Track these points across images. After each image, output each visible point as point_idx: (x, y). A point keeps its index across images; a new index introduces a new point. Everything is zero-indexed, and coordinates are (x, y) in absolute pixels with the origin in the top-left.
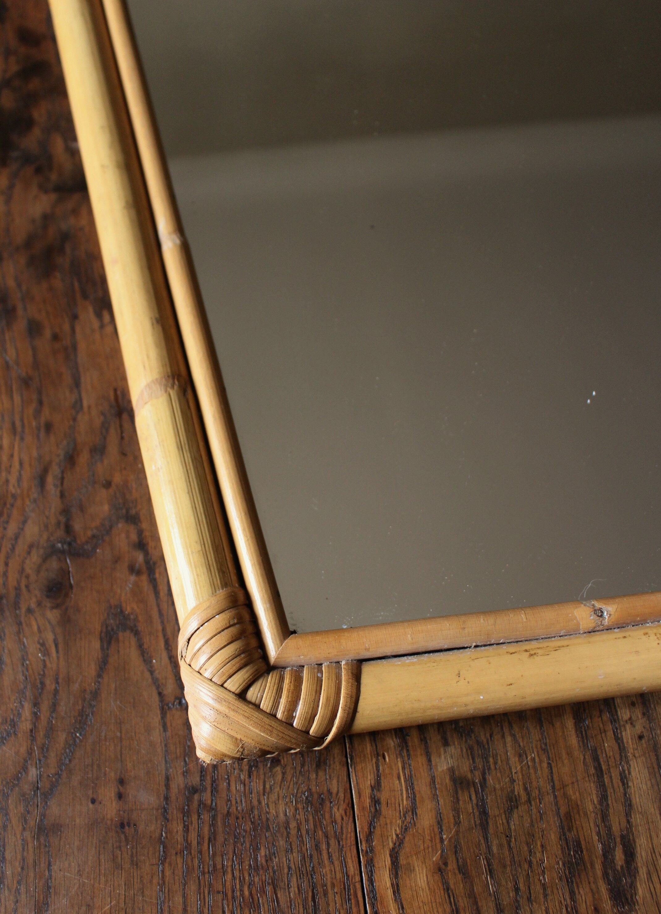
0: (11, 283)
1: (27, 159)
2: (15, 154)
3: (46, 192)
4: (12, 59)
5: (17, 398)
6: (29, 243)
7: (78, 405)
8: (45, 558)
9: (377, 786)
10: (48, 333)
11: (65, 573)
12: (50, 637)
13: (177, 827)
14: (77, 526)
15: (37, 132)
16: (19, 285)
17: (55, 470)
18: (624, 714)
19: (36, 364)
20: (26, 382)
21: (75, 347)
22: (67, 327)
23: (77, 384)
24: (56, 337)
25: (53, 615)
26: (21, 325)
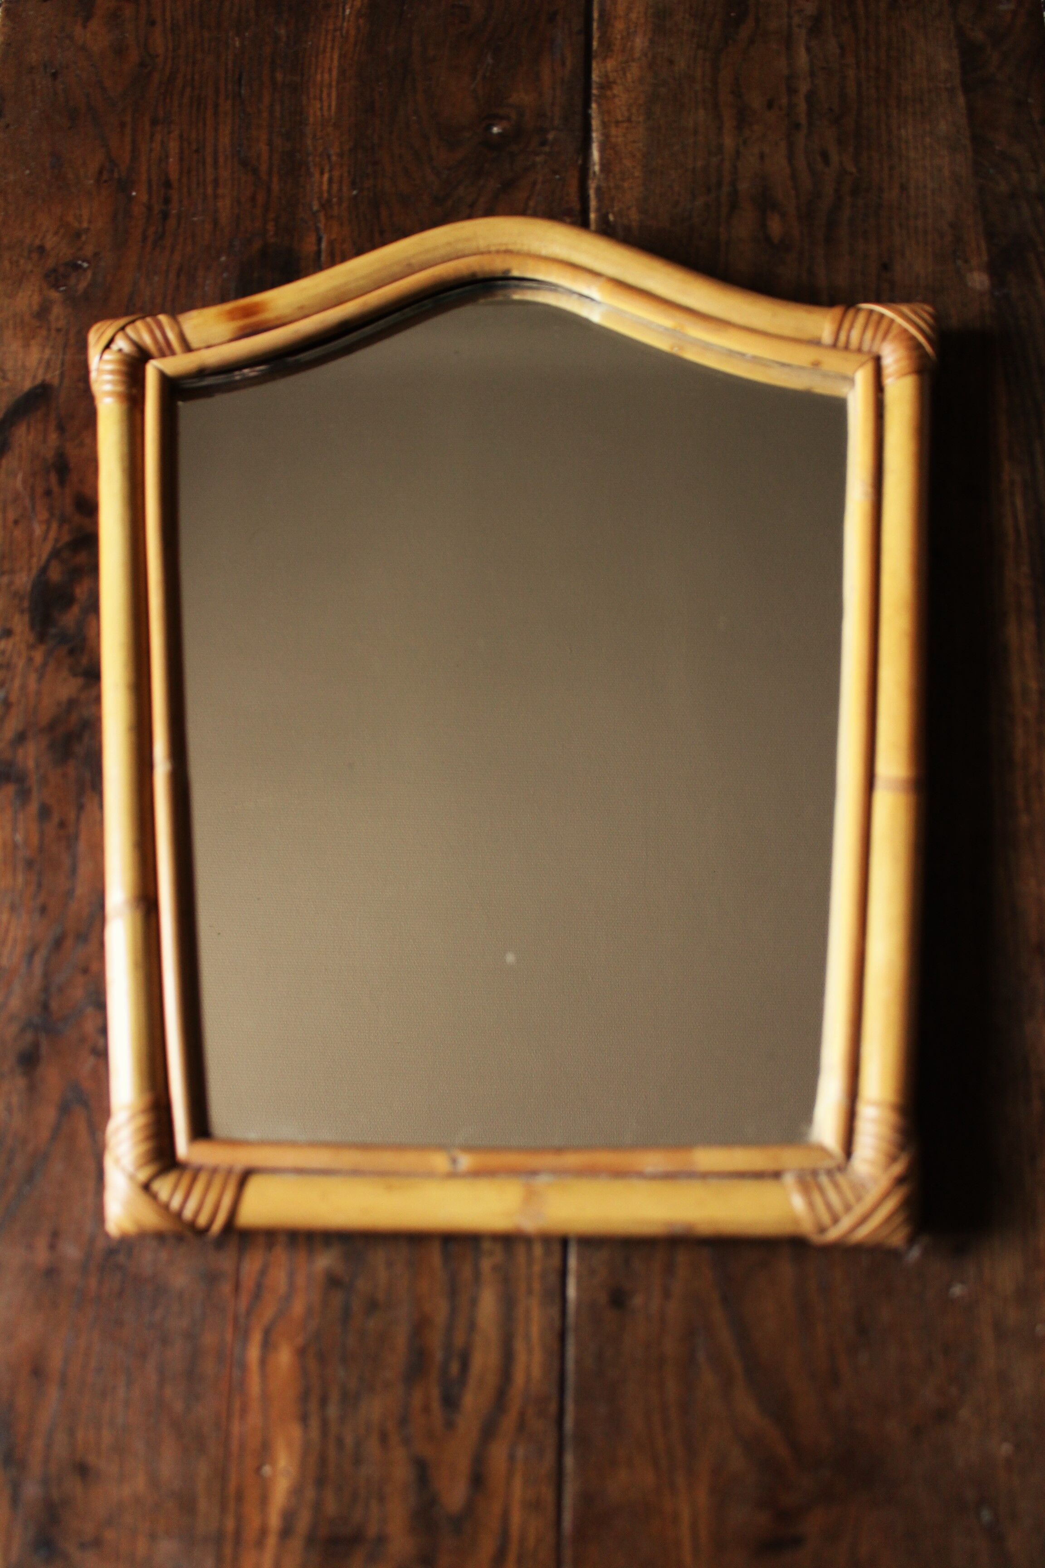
0: (31, 764)
1: (63, 638)
2: (53, 631)
3: (75, 675)
4: (66, 528)
5: (20, 879)
6: (51, 727)
7: (69, 893)
8: (23, 1030)
9: (263, 1272)
10: (56, 818)
11: (36, 1046)
12: (15, 1100)
13: (93, 1282)
14: (54, 1005)
15: (76, 610)
16: (38, 766)
17: (43, 952)
18: (487, 1245)
19: (41, 849)
20: (30, 864)
21: (77, 837)
22: (72, 816)
23: (74, 871)
24: (62, 825)
25: (20, 1082)
26: (34, 807)
